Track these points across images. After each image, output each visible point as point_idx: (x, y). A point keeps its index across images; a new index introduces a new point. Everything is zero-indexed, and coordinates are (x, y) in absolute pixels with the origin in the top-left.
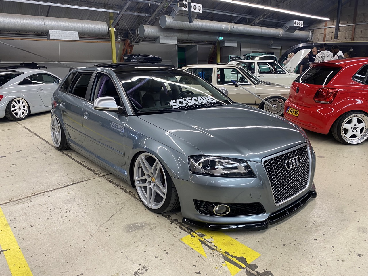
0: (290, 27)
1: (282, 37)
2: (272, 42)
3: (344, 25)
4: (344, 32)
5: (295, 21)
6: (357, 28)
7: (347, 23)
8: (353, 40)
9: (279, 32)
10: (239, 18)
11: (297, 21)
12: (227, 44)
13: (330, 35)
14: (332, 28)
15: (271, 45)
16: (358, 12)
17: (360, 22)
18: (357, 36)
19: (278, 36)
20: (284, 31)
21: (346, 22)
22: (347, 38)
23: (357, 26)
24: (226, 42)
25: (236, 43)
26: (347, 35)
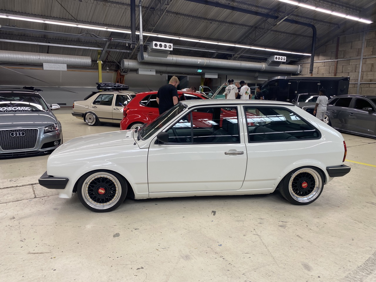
0: (272, 61)
1: (265, 70)
2: (257, 74)
3: (327, 61)
4: (328, 67)
5: (275, 56)
6: (338, 64)
7: (331, 59)
8: (335, 74)
9: (263, 66)
10: (216, 53)
11: (278, 57)
12: (207, 76)
13: (317, 69)
14: (318, 63)
15: (257, 77)
16: (340, 49)
17: (341, 58)
18: (338, 71)
19: (261, 69)
20: (267, 65)
21: (329, 58)
22: (330, 72)
23: (339, 62)
24: (206, 74)
25: (216, 75)
26: (331, 70)
